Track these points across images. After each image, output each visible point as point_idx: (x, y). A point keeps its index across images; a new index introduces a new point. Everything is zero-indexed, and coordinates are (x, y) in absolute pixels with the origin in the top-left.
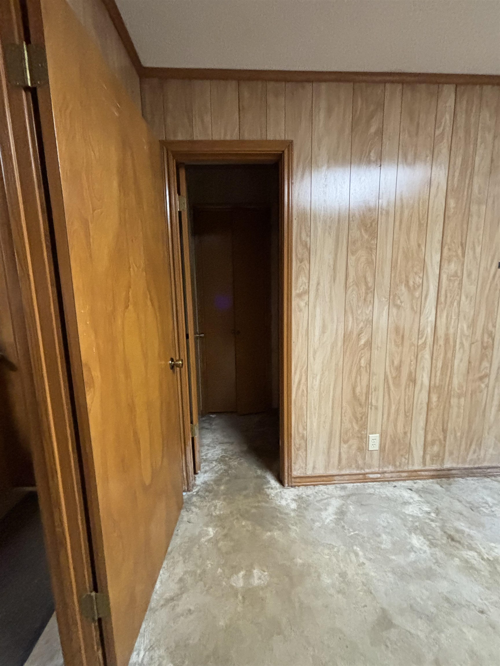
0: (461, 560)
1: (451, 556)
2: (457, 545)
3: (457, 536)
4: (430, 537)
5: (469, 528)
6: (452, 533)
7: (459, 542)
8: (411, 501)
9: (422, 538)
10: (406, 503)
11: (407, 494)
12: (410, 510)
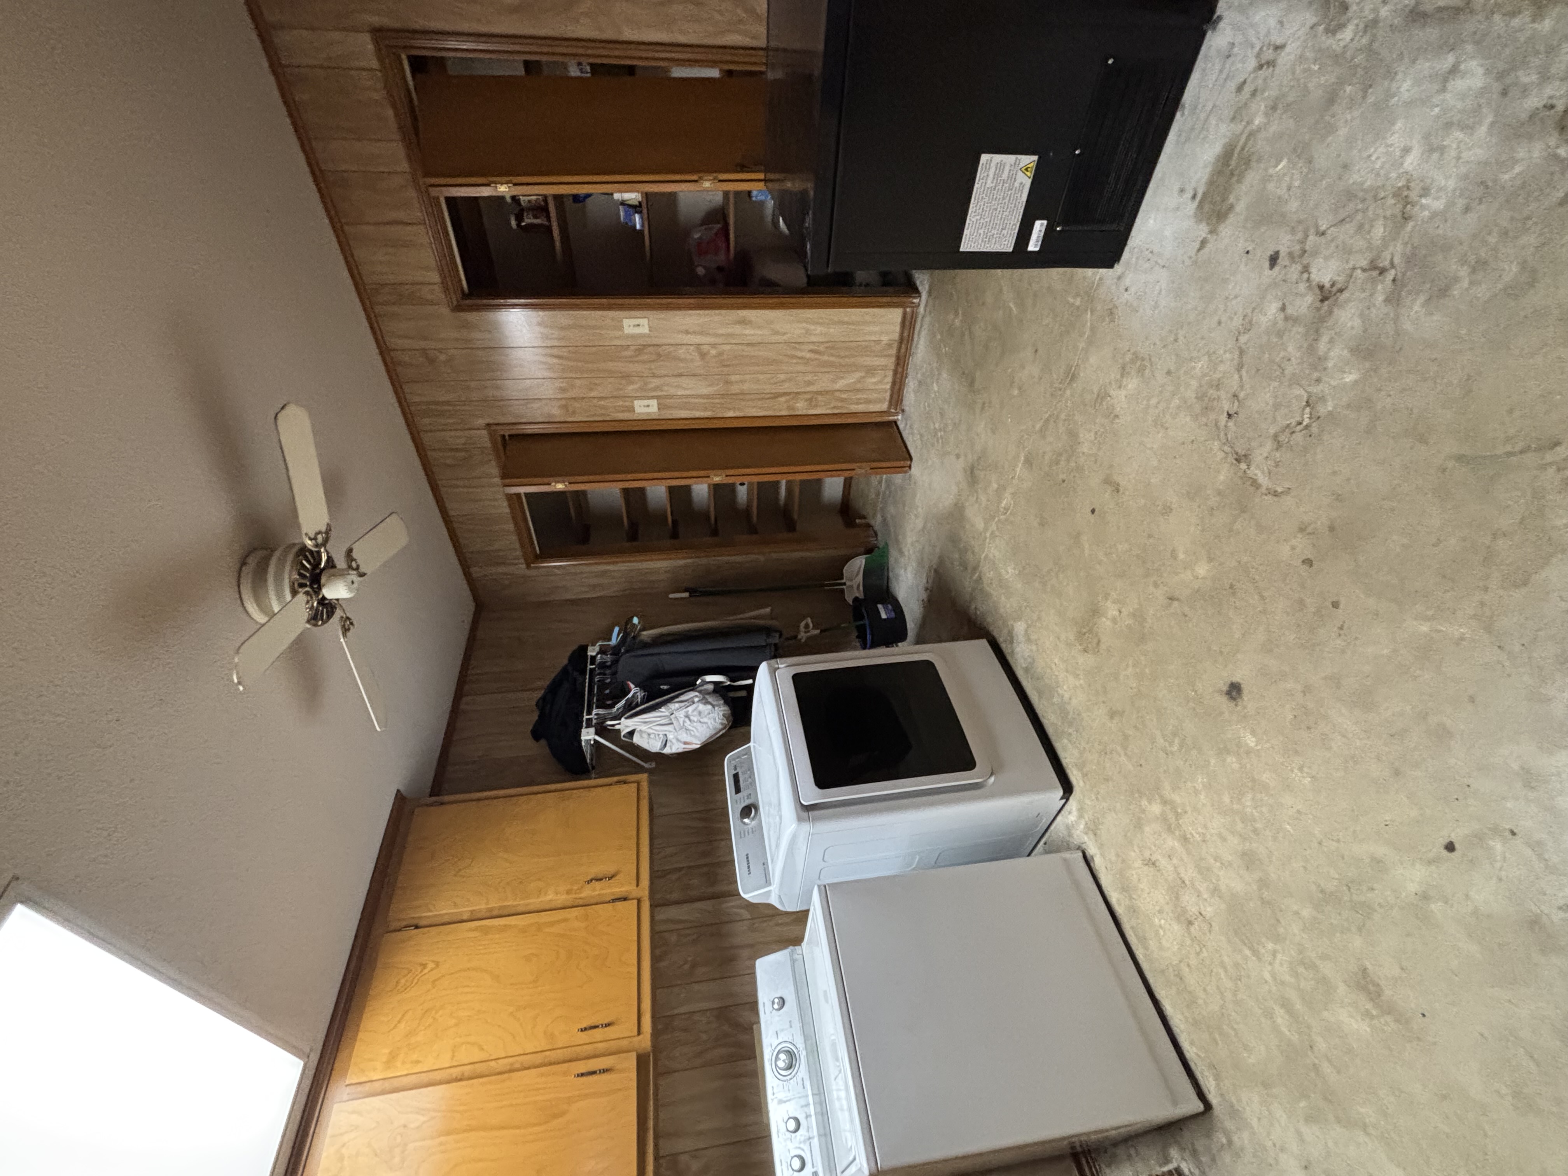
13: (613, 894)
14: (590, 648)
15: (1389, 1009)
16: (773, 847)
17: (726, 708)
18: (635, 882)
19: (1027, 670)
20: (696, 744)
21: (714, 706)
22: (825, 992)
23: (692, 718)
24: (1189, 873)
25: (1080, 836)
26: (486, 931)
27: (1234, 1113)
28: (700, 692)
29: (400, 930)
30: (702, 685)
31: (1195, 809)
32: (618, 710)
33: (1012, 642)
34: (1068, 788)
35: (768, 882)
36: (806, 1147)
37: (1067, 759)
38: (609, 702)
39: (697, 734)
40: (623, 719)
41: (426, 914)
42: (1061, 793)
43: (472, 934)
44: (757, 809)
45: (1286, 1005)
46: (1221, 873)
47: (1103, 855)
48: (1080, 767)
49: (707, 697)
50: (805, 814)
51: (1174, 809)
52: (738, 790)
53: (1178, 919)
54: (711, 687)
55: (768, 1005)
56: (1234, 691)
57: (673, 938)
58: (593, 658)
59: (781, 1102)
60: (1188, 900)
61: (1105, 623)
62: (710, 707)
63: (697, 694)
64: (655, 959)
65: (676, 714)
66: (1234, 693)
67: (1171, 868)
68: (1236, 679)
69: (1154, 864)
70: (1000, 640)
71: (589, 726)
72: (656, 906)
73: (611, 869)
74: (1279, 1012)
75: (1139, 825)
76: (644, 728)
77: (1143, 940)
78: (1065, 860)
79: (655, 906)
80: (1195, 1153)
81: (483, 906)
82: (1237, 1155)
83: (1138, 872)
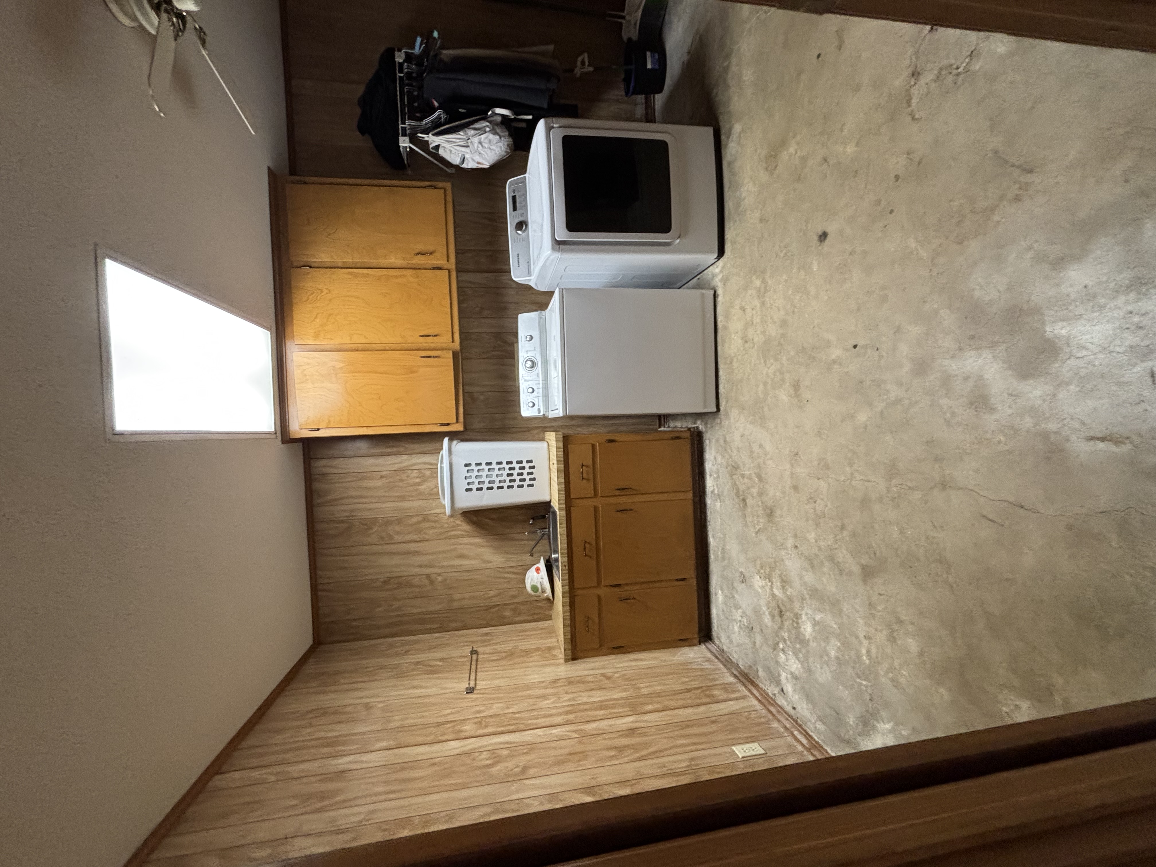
0: (786, 590)
1: (790, 599)
2: (781, 605)
3: (776, 612)
4: (795, 625)
5: (764, 613)
6: (777, 618)
7: (778, 607)
8: (789, 676)
9: (802, 629)
10: (795, 677)
11: (789, 688)
12: (795, 666)
13: (433, 264)
14: (397, 54)
15: (797, 396)
16: (535, 257)
17: (510, 140)
18: (446, 259)
19: (729, 164)
20: (486, 165)
21: (500, 138)
22: (555, 336)
23: (483, 144)
24: (757, 320)
25: (717, 282)
26: (356, 276)
27: (727, 415)
28: (490, 122)
29: (300, 268)
30: (491, 116)
31: (775, 291)
32: (426, 124)
33: (728, 138)
34: (721, 252)
35: (529, 274)
36: (536, 399)
37: (729, 235)
38: (418, 115)
39: (488, 158)
40: (430, 135)
41: (314, 260)
42: (716, 256)
43: (346, 276)
44: (527, 225)
45: (765, 384)
46: (770, 325)
47: (723, 296)
48: (734, 243)
49: (496, 127)
50: (557, 247)
51: (765, 287)
52: (515, 209)
53: (742, 338)
54: (499, 119)
55: (524, 339)
56: (823, 236)
57: (469, 292)
58: (401, 65)
59: (525, 380)
60: (751, 332)
61: (784, 156)
62: (498, 137)
63: (488, 124)
64: (460, 302)
65: (472, 139)
66: (823, 238)
67: (750, 314)
68: (828, 230)
69: (744, 310)
70: (723, 131)
71: (404, 135)
72: (460, 271)
73: (431, 248)
74: (761, 386)
75: (746, 289)
76: (447, 145)
77: (724, 341)
78: (703, 294)
79: (458, 271)
80: (706, 424)
81: (351, 260)
82: (720, 428)
83: (736, 311)
